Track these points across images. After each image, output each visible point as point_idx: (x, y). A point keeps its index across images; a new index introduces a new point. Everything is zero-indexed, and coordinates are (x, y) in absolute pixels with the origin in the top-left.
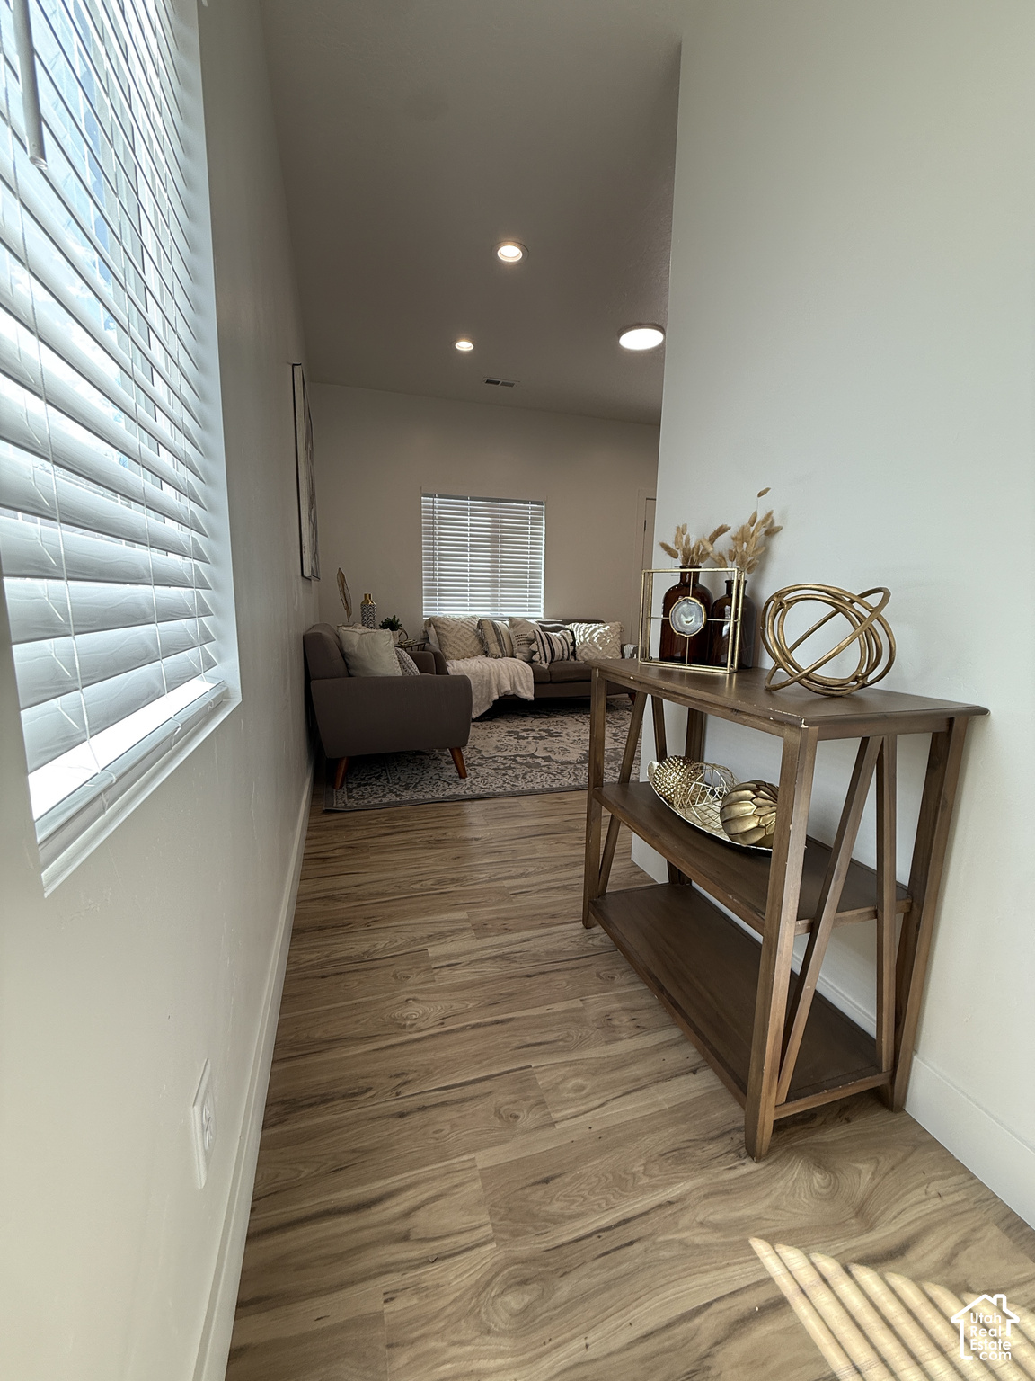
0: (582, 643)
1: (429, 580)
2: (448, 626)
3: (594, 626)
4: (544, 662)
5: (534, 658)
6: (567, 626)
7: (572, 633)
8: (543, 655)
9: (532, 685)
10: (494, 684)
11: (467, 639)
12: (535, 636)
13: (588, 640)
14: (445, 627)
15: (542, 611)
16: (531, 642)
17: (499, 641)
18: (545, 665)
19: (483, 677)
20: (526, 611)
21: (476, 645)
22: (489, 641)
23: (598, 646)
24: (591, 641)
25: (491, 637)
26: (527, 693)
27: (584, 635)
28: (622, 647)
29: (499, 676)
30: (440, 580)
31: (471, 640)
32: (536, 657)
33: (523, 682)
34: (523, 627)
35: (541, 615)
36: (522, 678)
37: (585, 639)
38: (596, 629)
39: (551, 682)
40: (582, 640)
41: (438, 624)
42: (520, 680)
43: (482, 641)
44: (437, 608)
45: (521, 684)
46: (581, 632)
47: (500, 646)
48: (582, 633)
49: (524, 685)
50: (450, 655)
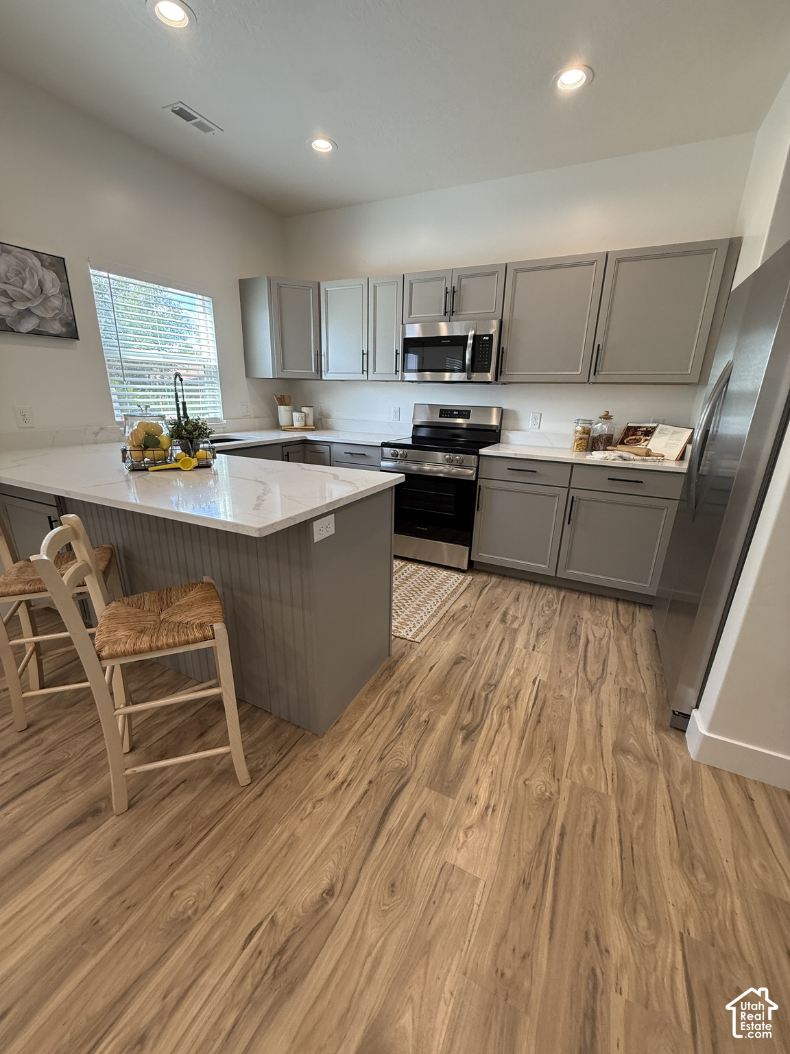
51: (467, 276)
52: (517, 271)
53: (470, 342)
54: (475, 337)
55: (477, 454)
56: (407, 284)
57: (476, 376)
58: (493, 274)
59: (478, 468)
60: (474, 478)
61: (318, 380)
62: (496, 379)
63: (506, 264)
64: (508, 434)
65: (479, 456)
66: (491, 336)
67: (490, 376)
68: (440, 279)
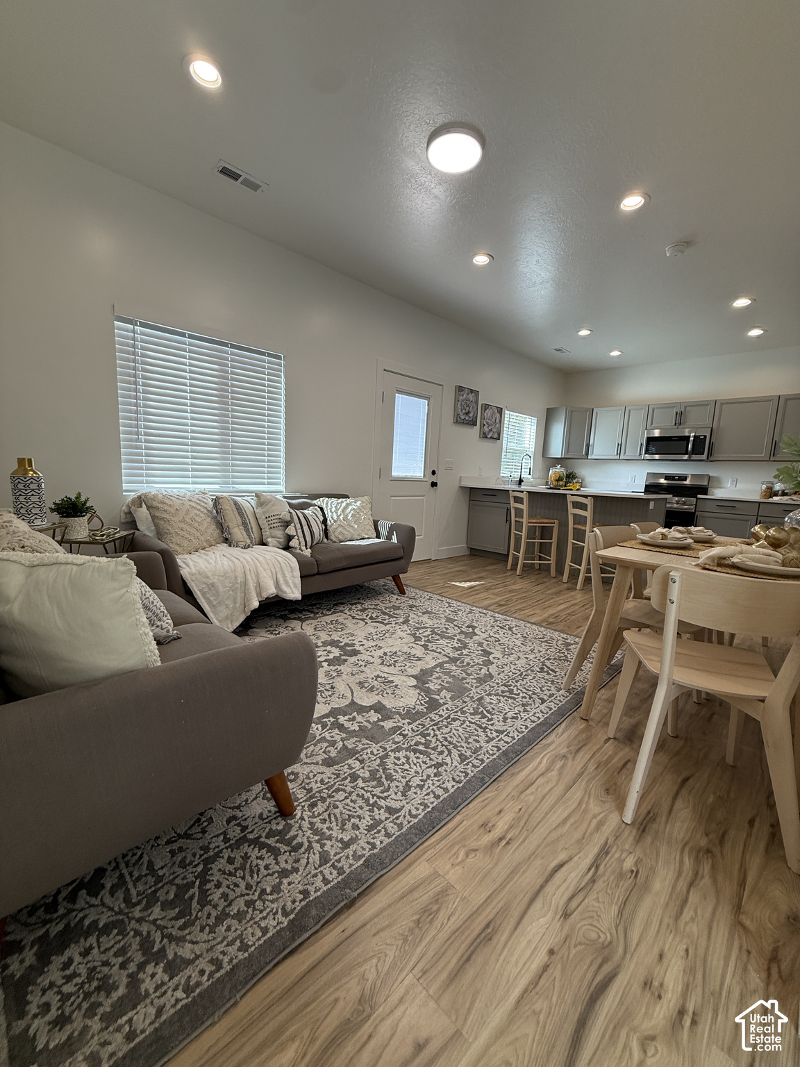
0: (335, 521)
1: (131, 440)
2: (170, 506)
3: (345, 502)
4: (304, 548)
5: (291, 544)
6: (315, 502)
7: (322, 509)
8: (302, 539)
9: (298, 581)
10: (252, 585)
11: (200, 524)
12: (291, 517)
13: (341, 517)
14: (166, 508)
15: (283, 483)
16: (286, 524)
17: (245, 524)
18: (308, 552)
19: (236, 578)
20: (264, 484)
21: (212, 531)
22: (231, 525)
23: (353, 524)
24: (345, 519)
25: (233, 521)
26: (294, 592)
27: (337, 510)
28: (376, 523)
29: (257, 575)
30: (146, 441)
31: (205, 524)
32: (294, 543)
33: (288, 578)
34: (273, 505)
35: (282, 488)
36: (287, 575)
37: (338, 517)
38: (348, 505)
39: (318, 574)
40: (335, 518)
41: (155, 504)
42: (284, 576)
43: (221, 526)
44: (144, 479)
45: (286, 582)
46: (332, 507)
47: (247, 530)
48: (333, 509)
49: (290, 582)
50: (177, 548)
51: (689, 406)
52: (722, 404)
53: (692, 439)
54: (695, 437)
55: (696, 497)
56: (651, 410)
57: (694, 457)
58: (707, 405)
59: (696, 505)
60: (693, 511)
61: (585, 459)
62: (708, 458)
63: (716, 401)
64: (713, 490)
65: (697, 499)
66: (705, 437)
67: (704, 457)
68: (673, 407)
